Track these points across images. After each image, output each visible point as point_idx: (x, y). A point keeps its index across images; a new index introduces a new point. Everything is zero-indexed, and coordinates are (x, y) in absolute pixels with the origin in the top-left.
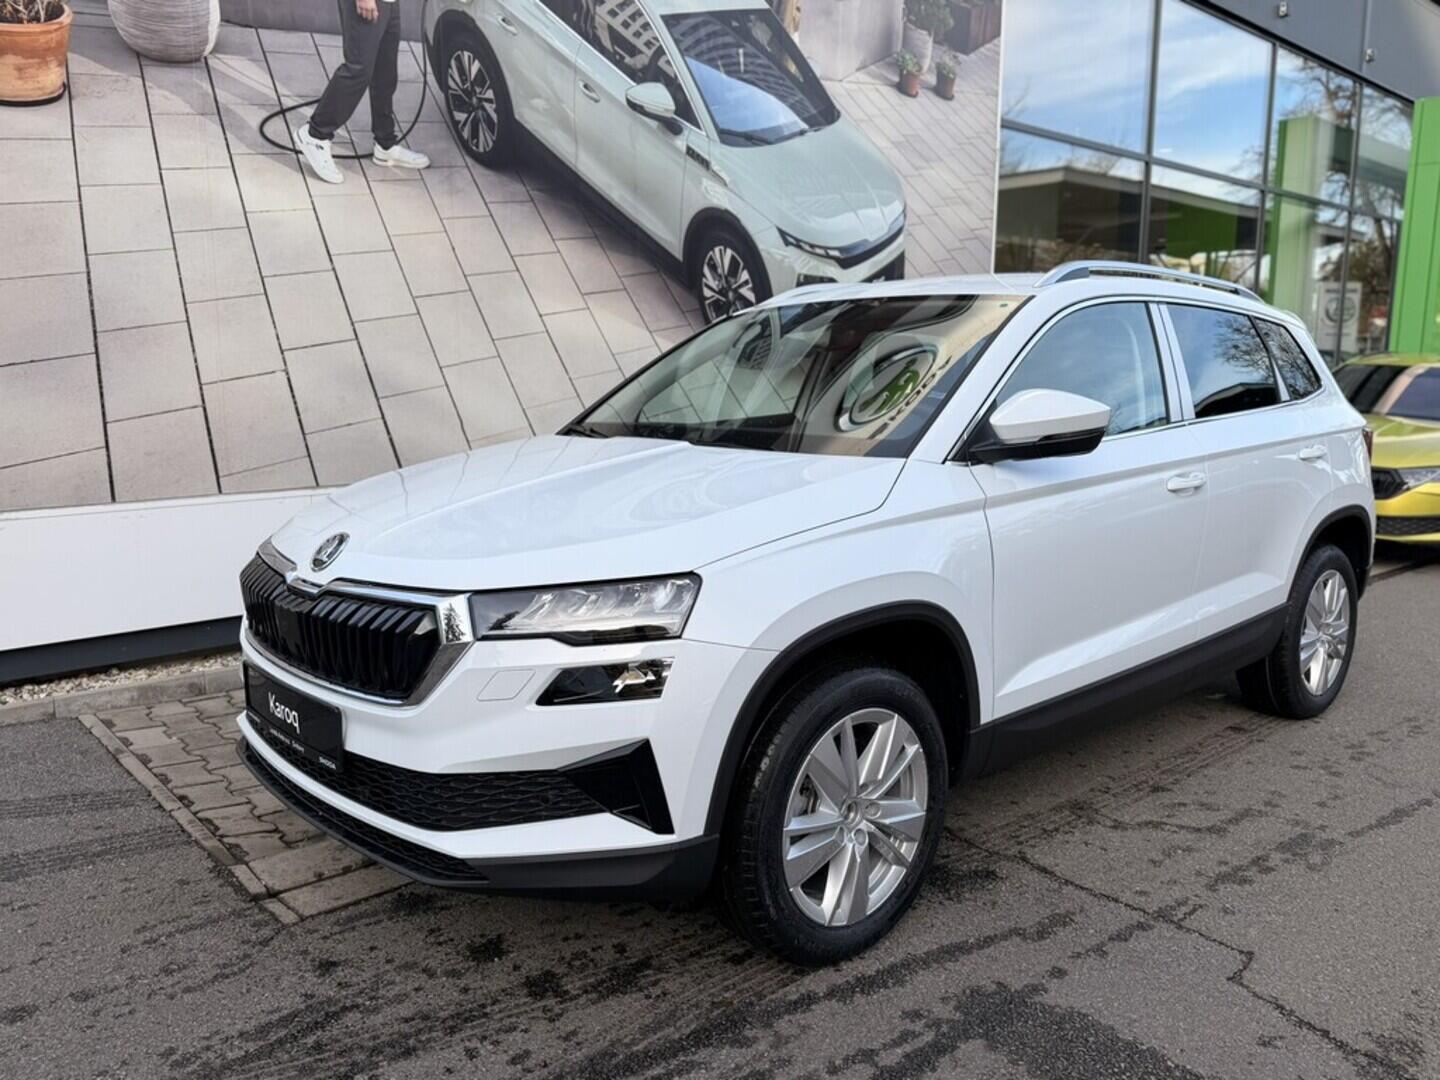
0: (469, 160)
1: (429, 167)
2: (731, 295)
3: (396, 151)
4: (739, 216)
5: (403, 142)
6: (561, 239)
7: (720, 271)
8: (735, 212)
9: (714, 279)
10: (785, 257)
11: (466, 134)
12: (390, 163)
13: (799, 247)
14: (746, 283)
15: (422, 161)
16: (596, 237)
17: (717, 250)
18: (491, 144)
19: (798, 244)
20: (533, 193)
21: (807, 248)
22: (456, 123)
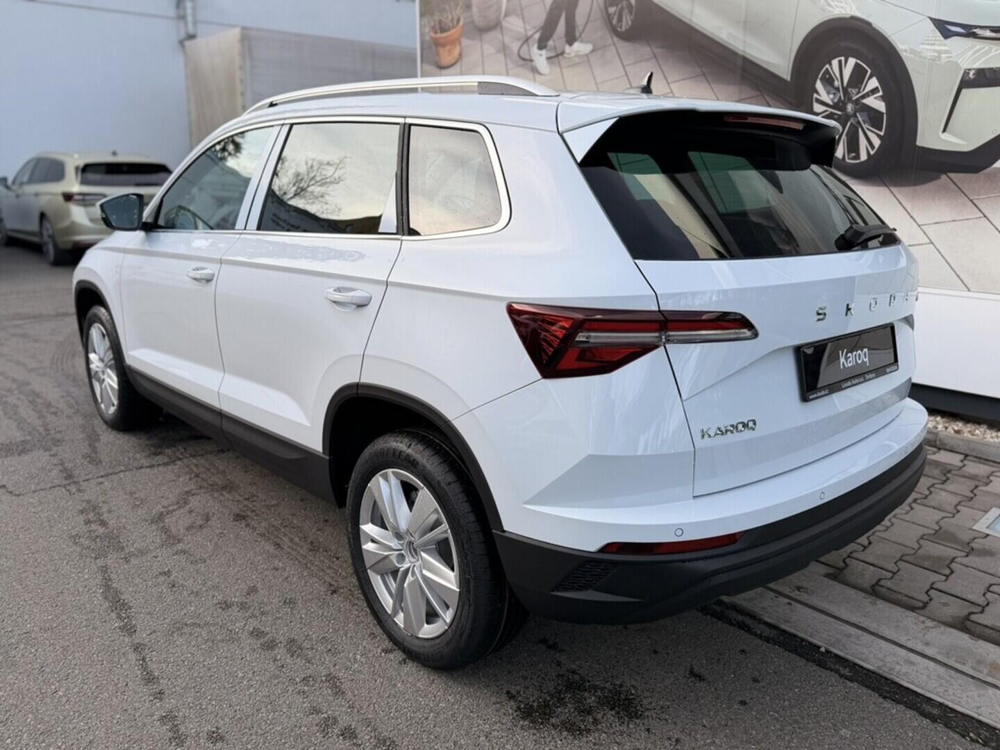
0: (616, 39)
1: (593, 51)
2: (850, 107)
3: (576, 45)
4: (870, 20)
5: (580, 39)
6: (674, 82)
7: (837, 83)
8: (864, 17)
9: (828, 93)
10: (940, 52)
11: (614, 22)
12: (573, 54)
13: (975, 36)
14: (874, 91)
15: (589, 48)
16: (704, 74)
17: (835, 62)
18: (630, 22)
19: (969, 32)
20: (656, 51)
21: (988, 33)
22: (609, 15)
